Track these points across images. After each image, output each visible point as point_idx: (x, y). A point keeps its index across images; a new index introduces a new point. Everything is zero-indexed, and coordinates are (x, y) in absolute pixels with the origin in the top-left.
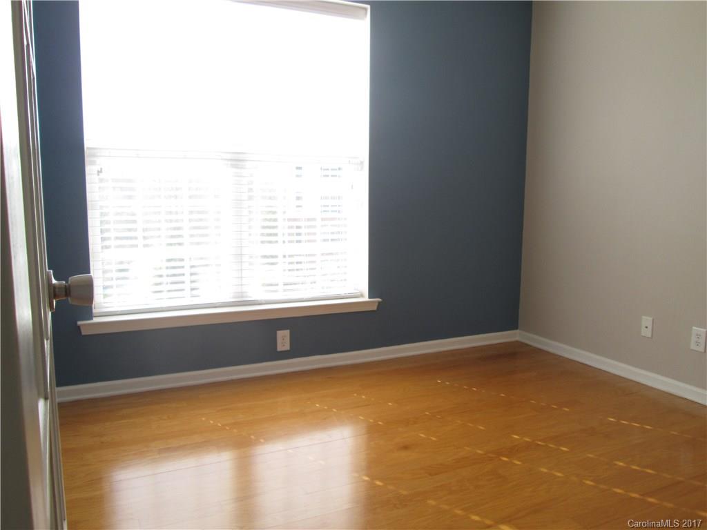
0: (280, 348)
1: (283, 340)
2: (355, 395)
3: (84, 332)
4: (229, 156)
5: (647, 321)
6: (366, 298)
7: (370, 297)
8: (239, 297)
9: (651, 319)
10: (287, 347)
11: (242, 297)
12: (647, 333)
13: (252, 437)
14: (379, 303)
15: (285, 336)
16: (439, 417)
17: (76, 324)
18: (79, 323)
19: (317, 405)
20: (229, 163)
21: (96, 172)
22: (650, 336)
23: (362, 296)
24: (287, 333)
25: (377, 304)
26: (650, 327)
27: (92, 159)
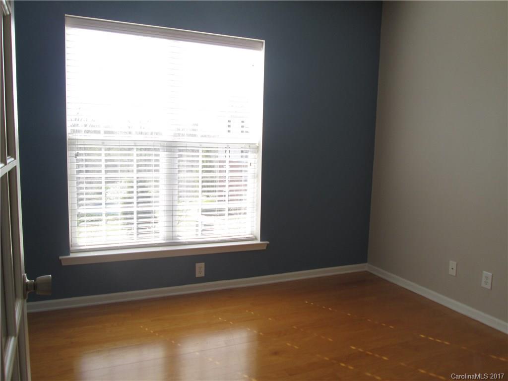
0: (198, 275)
1: (200, 269)
2: (247, 311)
3: (63, 264)
4: (165, 144)
5: (453, 264)
6: (258, 242)
7: (261, 241)
8: (170, 240)
9: (455, 263)
10: (203, 274)
11: (173, 239)
12: (452, 273)
13: (173, 342)
14: (268, 244)
15: (201, 267)
16: (302, 330)
17: (58, 258)
18: (61, 257)
19: (220, 319)
20: (166, 148)
21: (74, 156)
22: (455, 275)
23: (256, 239)
24: (203, 264)
25: (266, 245)
26: (455, 269)
27: (72, 146)
